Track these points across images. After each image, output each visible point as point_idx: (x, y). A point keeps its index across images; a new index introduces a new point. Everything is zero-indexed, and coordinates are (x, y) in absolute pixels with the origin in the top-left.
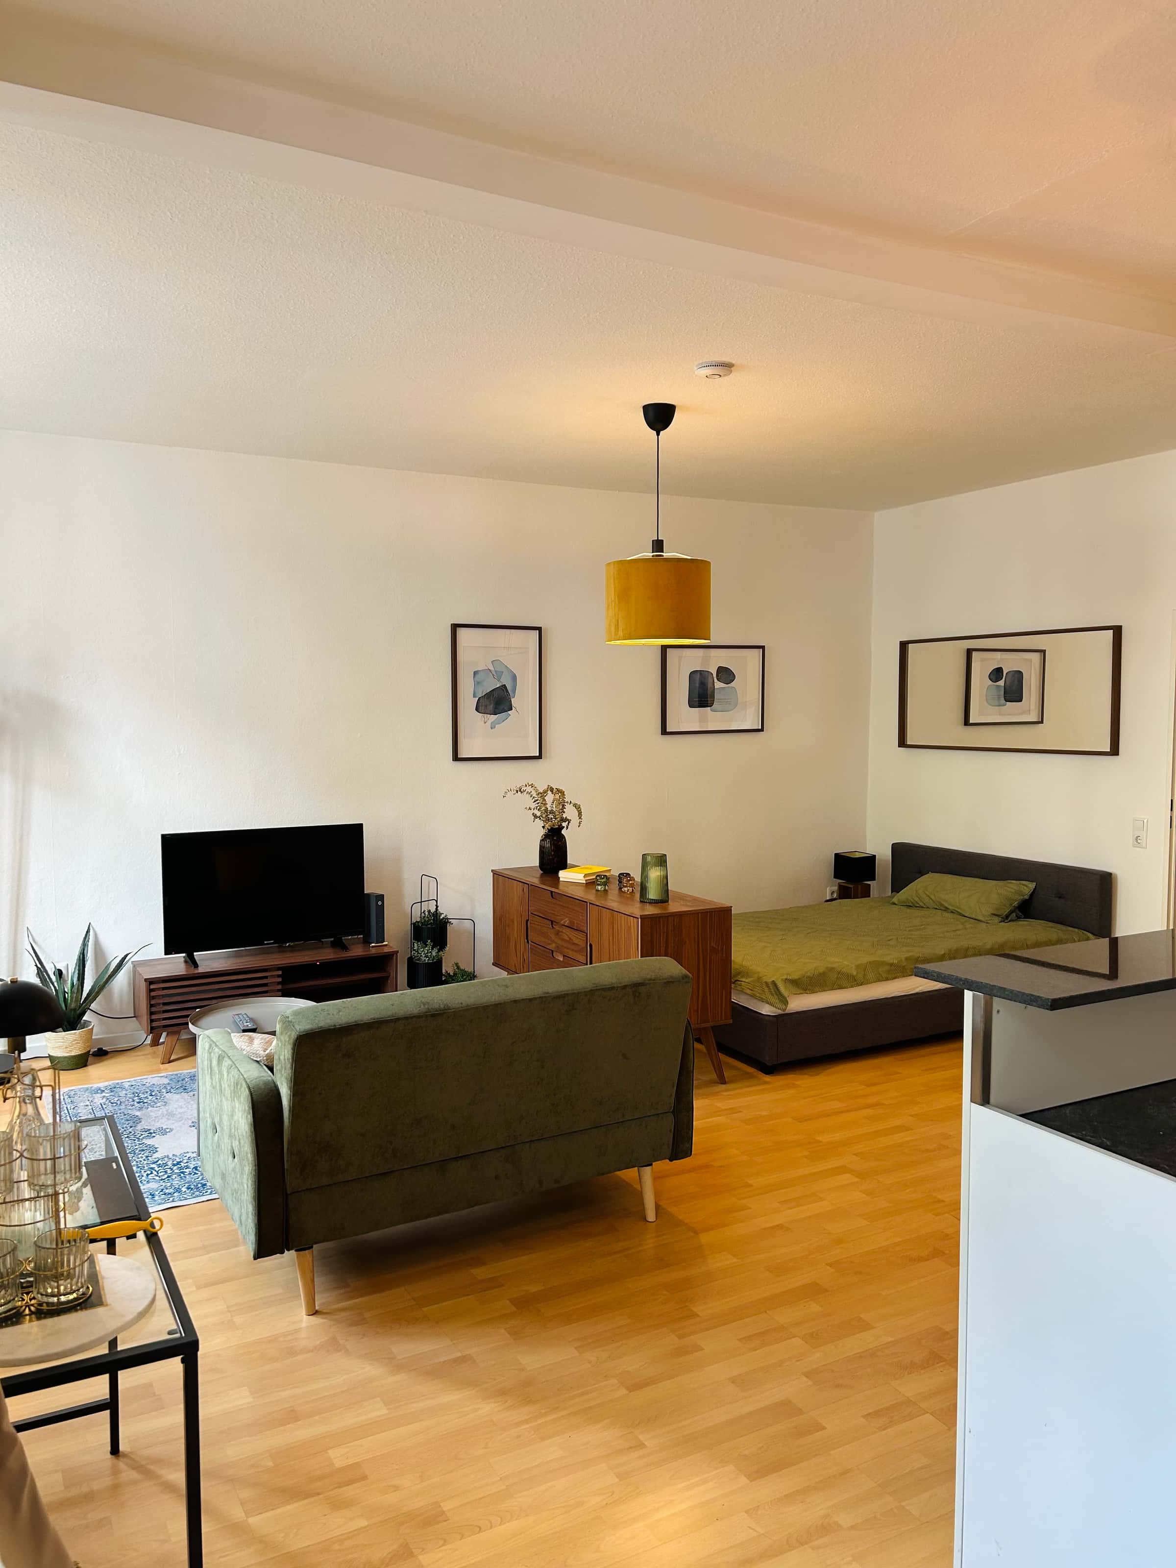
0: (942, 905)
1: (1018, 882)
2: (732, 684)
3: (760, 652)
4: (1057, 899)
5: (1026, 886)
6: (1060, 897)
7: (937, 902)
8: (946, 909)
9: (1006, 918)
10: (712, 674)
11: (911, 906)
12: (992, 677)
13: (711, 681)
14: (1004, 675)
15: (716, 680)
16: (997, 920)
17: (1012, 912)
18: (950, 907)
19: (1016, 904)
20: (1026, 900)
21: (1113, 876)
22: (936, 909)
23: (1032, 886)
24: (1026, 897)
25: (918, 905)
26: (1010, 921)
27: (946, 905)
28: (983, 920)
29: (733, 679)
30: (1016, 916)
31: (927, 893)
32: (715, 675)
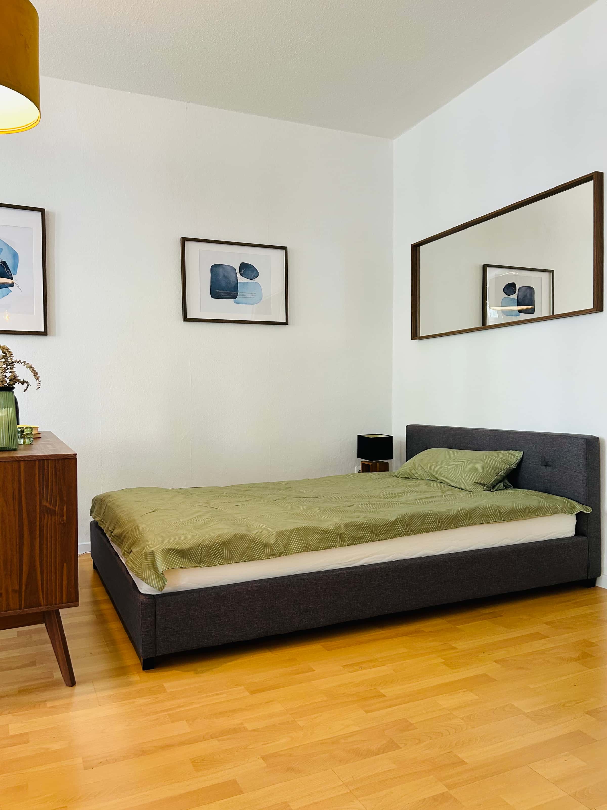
0: (433, 476)
1: (506, 452)
2: (256, 280)
3: (283, 252)
4: (544, 467)
5: (514, 455)
6: (546, 466)
7: (429, 472)
8: (437, 480)
9: (493, 487)
10: (235, 269)
11: (409, 478)
12: (506, 291)
13: (234, 275)
14: (517, 290)
15: (239, 275)
16: (480, 488)
17: (500, 481)
18: (439, 478)
19: (502, 473)
20: (514, 469)
21: (600, 440)
22: (429, 479)
23: (519, 455)
24: (514, 466)
25: (415, 477)
26: (495, 491)
27: (436, 476)
28: (467, 489)
29: (257, 275)
30: (504, 485)
31: (422, 465)
32: (238, 270)
